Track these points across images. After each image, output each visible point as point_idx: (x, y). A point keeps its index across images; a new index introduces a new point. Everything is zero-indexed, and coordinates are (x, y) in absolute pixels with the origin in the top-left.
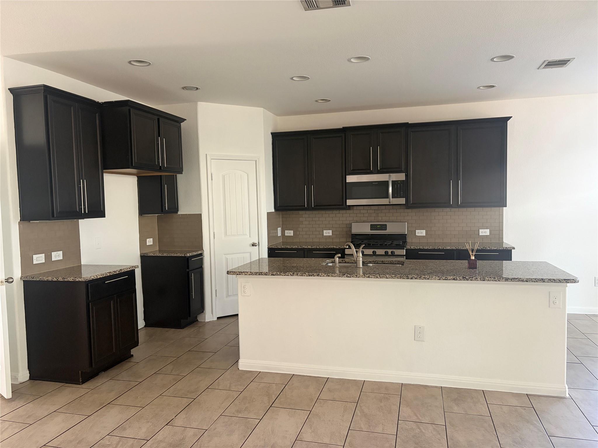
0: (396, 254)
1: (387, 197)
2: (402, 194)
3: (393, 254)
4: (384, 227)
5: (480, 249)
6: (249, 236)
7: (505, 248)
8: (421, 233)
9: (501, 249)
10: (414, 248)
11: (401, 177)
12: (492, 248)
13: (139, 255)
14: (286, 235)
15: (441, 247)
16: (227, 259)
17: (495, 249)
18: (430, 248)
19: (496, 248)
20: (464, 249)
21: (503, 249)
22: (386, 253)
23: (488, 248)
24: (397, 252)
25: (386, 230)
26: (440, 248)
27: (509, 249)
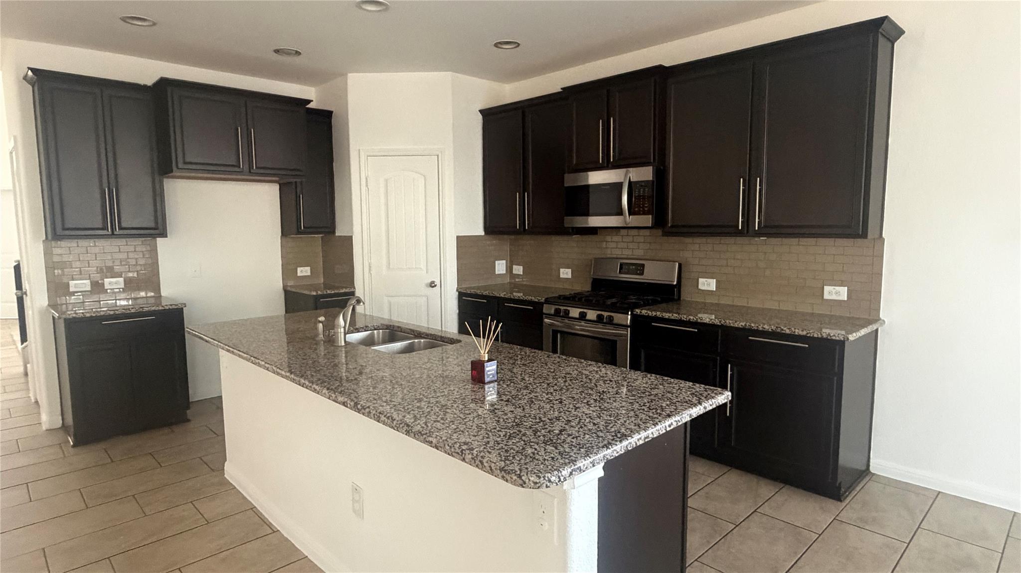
0: (615, 321)
1: (620, 213)
2: (646, 207)
3: (610, 321)
4: (640, 269)
5: (770, 330)
6: (426, 272)
7: (825, 336)
8: (708, 284)
9: (816, 336)
10: (647, 314)
11: (644, 174)
12: (797, 331)
13: (282, 287)
14: (514, 272)
15: (692, 318)
16: (390, 302)
17: (803, 336)
18: (673, 318)
19: (804, 333)
20: (737, 326)
21: (820, 336)
22: (600, 317)
23: (788, 332)
24: (618, 318)
25: (642, 274)
26: (690, 319)
27: (834, 338)
